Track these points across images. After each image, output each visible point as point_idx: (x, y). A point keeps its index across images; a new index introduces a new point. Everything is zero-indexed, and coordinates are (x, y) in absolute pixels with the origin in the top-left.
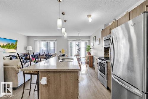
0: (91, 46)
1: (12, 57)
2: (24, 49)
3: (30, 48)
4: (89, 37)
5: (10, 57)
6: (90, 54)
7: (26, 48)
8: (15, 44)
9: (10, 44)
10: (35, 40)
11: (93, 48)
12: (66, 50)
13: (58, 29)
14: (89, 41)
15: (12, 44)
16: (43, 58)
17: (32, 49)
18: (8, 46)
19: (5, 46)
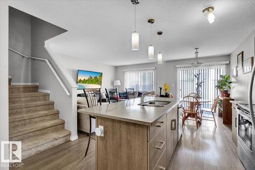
0: (231, 76)
3: (118, 83)
4: (228, 56)
6: (228, 95)
7: (113, 83)
8: (98, 77)
9: (93, 78)
10: (124, 70)
11: (238, 82)
12: (173, 85)
13: (133, 50)
14: (228, 65)
15: (95, 78)
18: (90, 81)
19: (87, 80)
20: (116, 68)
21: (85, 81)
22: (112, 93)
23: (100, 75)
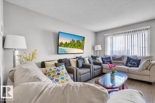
1: (79, 59)
2: (92, 49)
5: (76, 60)
7: (93, 48)
10: (105, 35)
15: (77, 41)
16: (121, 63)
17: (101, 49)
18: (73, 45)
19: (69, 44)
20: (96, 33)
21: (66, 45)
22: (94, 58)
23: (82, 39)
